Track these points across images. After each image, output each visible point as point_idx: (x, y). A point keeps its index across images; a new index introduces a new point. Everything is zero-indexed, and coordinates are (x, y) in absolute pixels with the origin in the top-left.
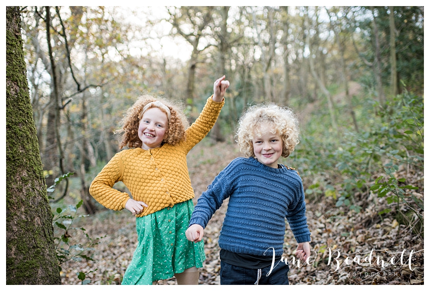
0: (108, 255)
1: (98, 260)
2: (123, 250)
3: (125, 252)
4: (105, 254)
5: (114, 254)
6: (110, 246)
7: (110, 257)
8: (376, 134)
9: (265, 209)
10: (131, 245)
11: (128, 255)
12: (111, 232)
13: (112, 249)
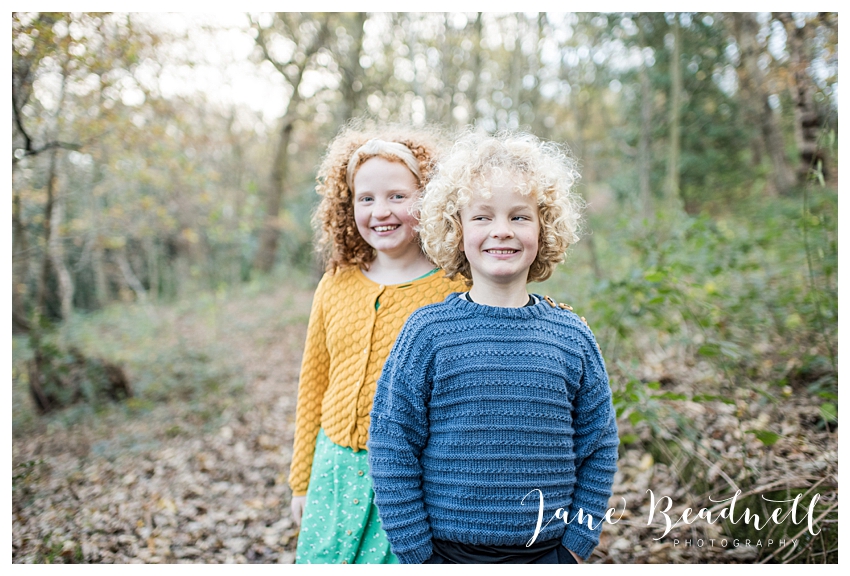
0: (65, 499)
1: (42, 509)
2: (97, 489)
3: (101, 495)
4: (59, 497)
5: (77, 498)
6: (71, 482)
7: (66, 504)
8: (623, 284)
10: (117, 480)
11: (105, 500)
12: (82, 453)
13: (75, 487)
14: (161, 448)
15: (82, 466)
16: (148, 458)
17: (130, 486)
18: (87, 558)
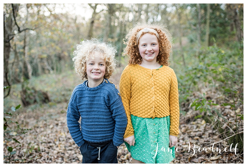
0: (33, 132)
2: (42, 129)
3: (43, 131)
4: (32, 131)
5: (37, 132)
6: (35, 127)
7: (34, 134)
9: (94, 117)
10: (48, 127)
11: (45, 133)
12: (37, 118)
13: (36, 129)
14: (59, 117)
15: (37, 122)
16: (56, 120)
17: (52, 128)
18: (41, 150)
